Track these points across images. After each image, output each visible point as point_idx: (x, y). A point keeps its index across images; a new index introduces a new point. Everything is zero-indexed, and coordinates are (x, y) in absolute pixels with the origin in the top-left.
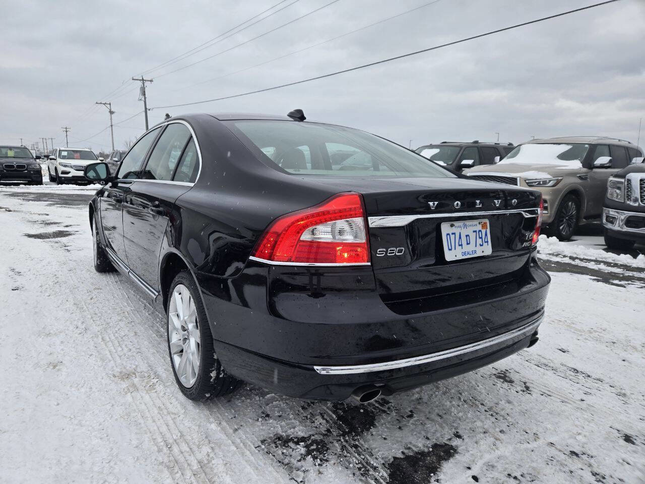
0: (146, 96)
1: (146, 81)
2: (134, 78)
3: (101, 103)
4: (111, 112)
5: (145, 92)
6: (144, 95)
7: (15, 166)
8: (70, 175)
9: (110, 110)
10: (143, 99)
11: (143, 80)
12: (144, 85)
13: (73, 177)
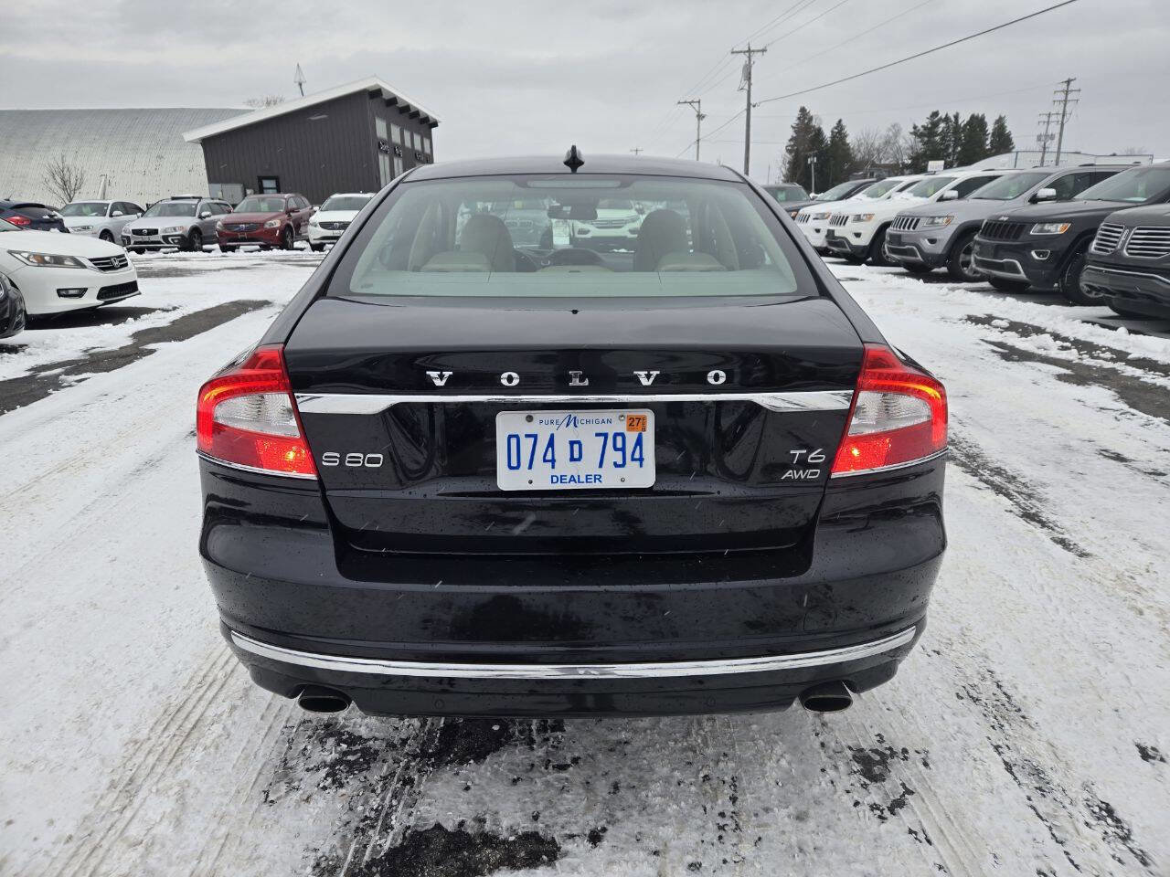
0: (752, 81)
1: (753, 51)
2: (735, 50)
3: (685, 102)
4: (700, 117)
5: (750, 73)
6: (749, 78)
7: (519, 224)
8: (589, 236)
9: (699, 112)
10: (746, 87)
11: (749, 51)
12: (750, 60)
13: (593, 238)
